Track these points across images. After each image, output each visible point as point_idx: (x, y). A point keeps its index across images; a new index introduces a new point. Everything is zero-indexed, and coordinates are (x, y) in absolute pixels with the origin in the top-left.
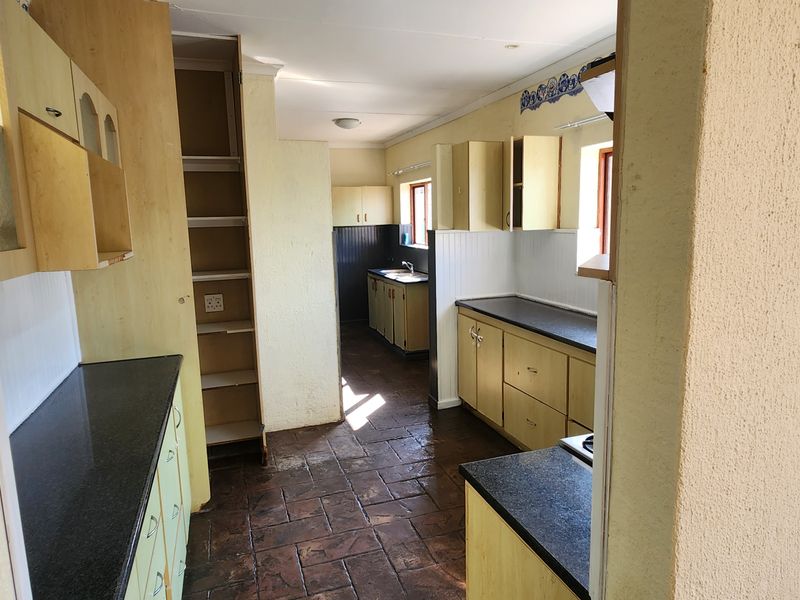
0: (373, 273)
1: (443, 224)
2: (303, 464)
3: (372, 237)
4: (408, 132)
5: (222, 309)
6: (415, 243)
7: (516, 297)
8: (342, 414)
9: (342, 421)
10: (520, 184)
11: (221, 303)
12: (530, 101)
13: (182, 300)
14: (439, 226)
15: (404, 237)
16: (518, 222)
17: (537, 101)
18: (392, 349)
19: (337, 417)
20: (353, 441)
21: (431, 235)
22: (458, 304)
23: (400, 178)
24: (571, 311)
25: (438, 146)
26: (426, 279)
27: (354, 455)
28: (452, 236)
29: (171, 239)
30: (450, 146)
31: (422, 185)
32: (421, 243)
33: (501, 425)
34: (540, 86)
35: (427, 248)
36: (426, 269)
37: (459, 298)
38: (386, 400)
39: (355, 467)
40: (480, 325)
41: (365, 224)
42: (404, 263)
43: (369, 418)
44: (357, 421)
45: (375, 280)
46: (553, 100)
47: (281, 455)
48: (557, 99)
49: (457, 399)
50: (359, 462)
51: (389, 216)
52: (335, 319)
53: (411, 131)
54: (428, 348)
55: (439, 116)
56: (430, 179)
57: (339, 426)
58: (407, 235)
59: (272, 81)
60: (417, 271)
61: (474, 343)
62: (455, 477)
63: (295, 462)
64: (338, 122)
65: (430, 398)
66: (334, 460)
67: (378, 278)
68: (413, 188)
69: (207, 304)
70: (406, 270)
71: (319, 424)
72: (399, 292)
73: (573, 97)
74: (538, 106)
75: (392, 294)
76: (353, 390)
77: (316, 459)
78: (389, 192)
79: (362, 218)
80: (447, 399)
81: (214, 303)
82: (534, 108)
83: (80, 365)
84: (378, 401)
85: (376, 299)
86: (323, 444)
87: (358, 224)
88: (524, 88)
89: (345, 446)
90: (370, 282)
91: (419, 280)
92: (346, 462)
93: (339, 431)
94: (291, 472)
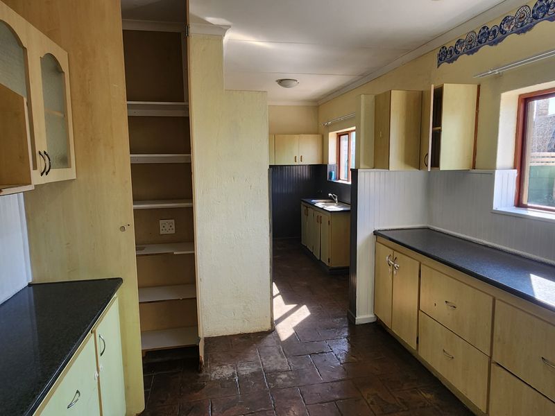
0: (307, 202)
1: (365, 164)
2: (234, 373)
3: (306, 174)
4: (336, 91)
5: (173, 232)
6: (339, 179)
7: (428, 228)
8: (272, 325)
9: (272, 330)
10: (439, 128)
11: (173, 227)
12: (447, 55)
13: (123, 229)
14: (362, 166)
15: (331, 174)
16: (436, 162)
17: (455, 55)
18: (318, 263)
19: (267, 327)
20: (280, 353)
21: (354, 173)
22: (376, 233)
23: (329, 128)
24: (486, 246)
25: (362, 96)
26: (348, 209)
27: (279, 368)
28: (372, 174)
29: (114, 173)
30: (373, 96)
31: (347, 133)
32: (345, 179)
33: (415, 348)
34: (458, 41)
35: (350, 183)
36: (348, 200)
37: (377, 228)
38: (311, 312)
39: (279, 381)
40: (397, 255)
41: (301, 163)
42: (330, 194)
43: (295, 328)
44: (285, 331)
45: (307, 207)
46: (471, 51)
47: (216, 362)
48: (476, 50)
49: (372, 316)
50: (284, 376)
51: (320, 158)
52: (268, 244)
53: (339, 90)
54: (348, 265)
55: (363, 76)
56: (354, 128)
57: (269, 336)
58: (333, 172)
59: (221, 40)
60: (341, 202)
61: (390, 270)
62: (372, 403)
63: (226, 371)
64: (281, 82)
65: (348, 313)
66: (261, 372)
67: (309, 206)
68: (339, 136)
69: (161, 228)
70: (332, 201)
71: (252, 332)
72: (325, 219)
73: (494, 47)
74: (455, 59)
75: (319, 220)
76: (284, 300)
77: (246, 370)
78: (320, 139)
79: (298, 159)
80: (364, 315)
81: (167, 227)
82: (450, 61)
83: (30, 285)
84: (304, 312)
85: (308, 222)
86: (253, 355)
87: (296, 164)
88: (441, 44)
89: (272, 358)
90: (303, 209)
91: (342, 209)
92: (272, 375)
93: (269, 341)
94: (222, 382)
